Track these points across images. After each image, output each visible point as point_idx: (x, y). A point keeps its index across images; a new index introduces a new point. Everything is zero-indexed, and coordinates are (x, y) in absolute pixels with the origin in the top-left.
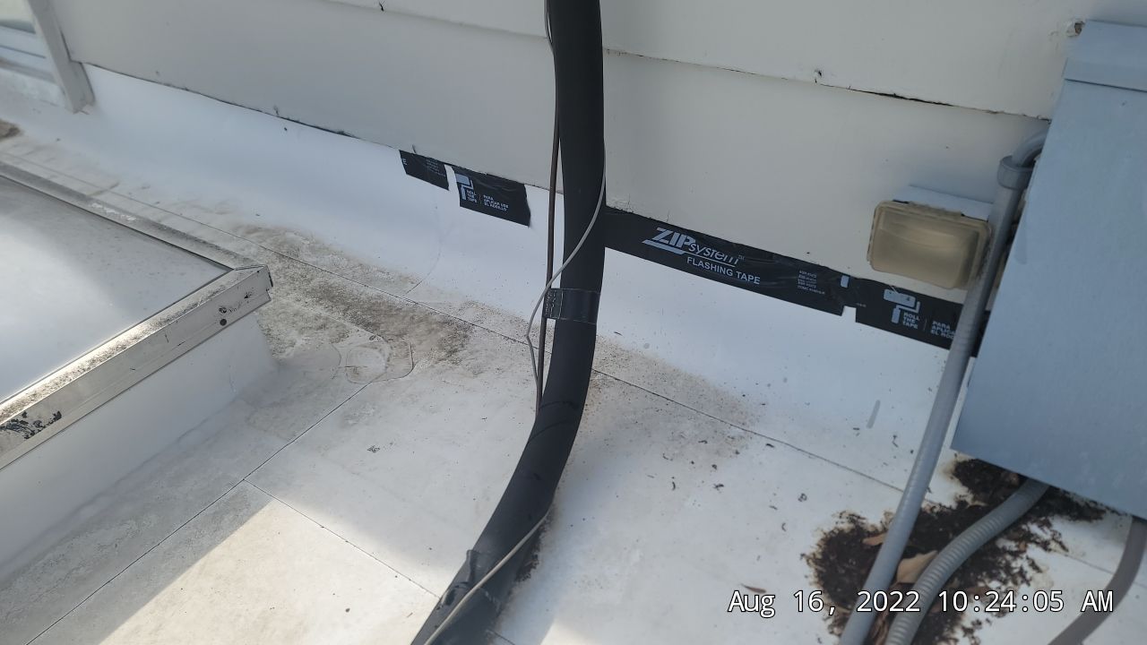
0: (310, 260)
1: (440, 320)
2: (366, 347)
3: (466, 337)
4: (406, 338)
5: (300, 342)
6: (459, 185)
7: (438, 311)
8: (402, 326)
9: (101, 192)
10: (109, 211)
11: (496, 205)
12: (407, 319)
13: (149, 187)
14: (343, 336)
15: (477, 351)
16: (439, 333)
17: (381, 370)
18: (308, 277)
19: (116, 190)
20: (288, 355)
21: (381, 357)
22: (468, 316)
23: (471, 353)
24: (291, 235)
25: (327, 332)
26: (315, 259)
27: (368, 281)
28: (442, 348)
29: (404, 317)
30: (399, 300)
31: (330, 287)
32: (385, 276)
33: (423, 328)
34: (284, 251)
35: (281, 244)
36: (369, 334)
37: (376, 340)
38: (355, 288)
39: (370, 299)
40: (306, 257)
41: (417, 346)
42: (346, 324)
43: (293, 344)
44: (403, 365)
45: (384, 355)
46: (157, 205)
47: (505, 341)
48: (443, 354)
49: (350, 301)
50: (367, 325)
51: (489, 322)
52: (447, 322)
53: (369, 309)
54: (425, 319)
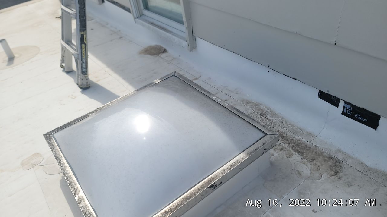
0: (272, 119)
1: (328, 156)
2: (300, 162)
3: (340, 166)
4: (315, 162)
5: (275, 155)
6: (344, 107)
7: (326, 151)
8: (313, 156)
9: (196, 79)
10: (219, 100)
11: (361, 119)
12: (314, 153)
13: (211, 79)
14: (290, 155)
15: (347, 175)
16: (329, 163)
17: (309, 175)
18: (272, 126)
19: (200, 78)
20: (272, 159)
21: (308, 169)
22: (339, 157)
23: (345, 175)
24: (263, 107)
25: (284, 152)
26: (273, 119)
27: (295, 132)
28: (332, 170)
29: (313, 151)
30: (309, 143)
31: (281, 132)
32: (301, 131)
33: (321, 159)
34: (261, 113)
35: (259, 110)
36: (300, 157)
37: (303, 160)
38: (290, 134)
39: (297, 140)
40: (269, 116)
41: (321, 167)
42: (291, 150)
43: (273, 155)
44: (317, 175)
45: (309, 168)
46: (215, 87)
47: (358, 173)
48: (333, 173)
49: (290, 140)
50: (299, 152)
51: (350, 162)
52: (331, 158)
53: (298, 145)
54: (321, 154)
